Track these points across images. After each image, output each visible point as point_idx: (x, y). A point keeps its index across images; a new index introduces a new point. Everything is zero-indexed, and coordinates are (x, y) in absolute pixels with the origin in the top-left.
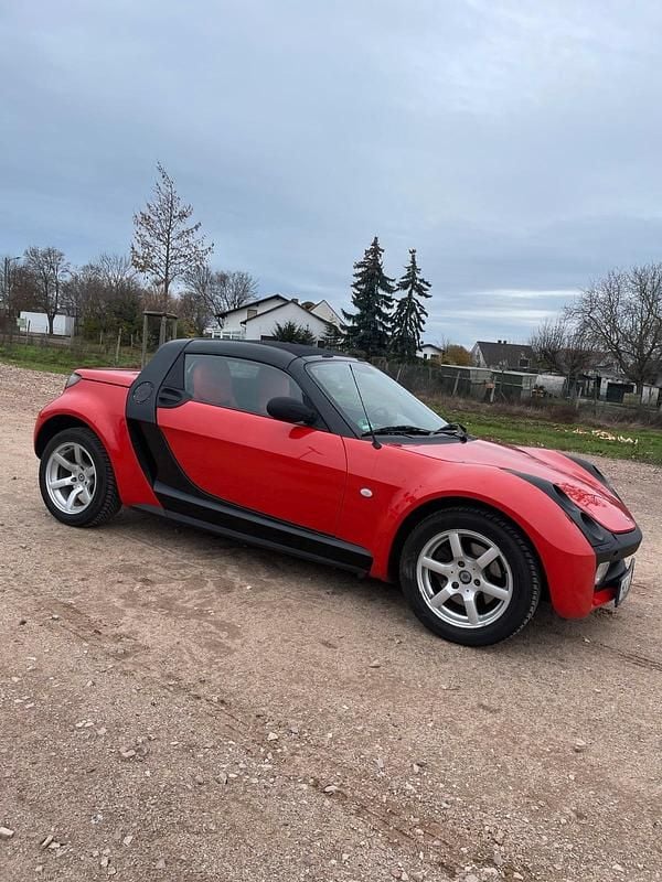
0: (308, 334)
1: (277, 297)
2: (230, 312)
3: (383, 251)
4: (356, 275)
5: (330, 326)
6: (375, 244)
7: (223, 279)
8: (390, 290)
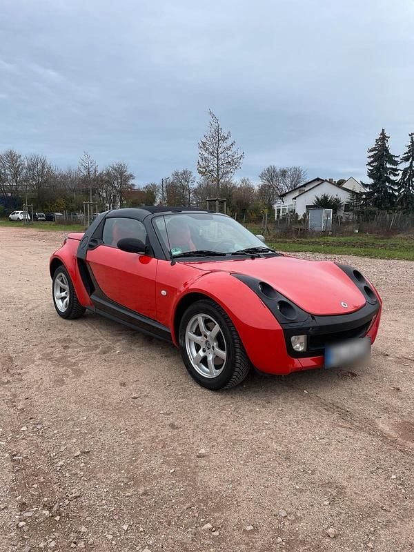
0: (337, 201)
1: (318, 179)
2: (289, 192)
3: (389, 138)
4: (370, 157)
5: (353, 193)
6: (383, 133)
7: (284, 173)
8: (396, 163)
